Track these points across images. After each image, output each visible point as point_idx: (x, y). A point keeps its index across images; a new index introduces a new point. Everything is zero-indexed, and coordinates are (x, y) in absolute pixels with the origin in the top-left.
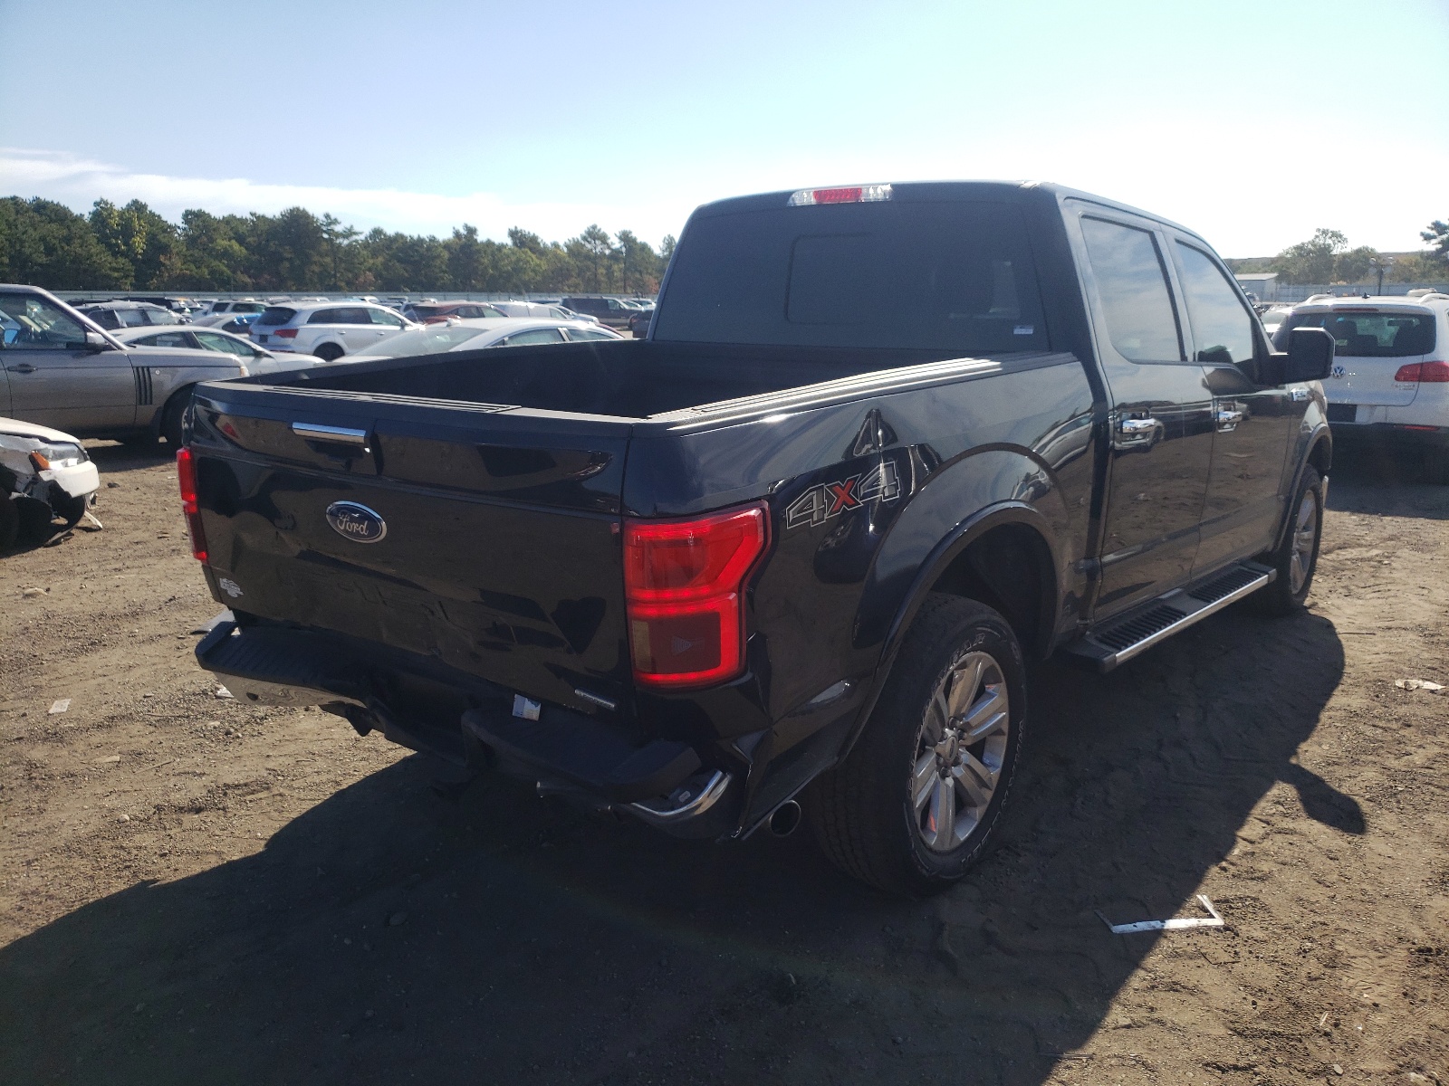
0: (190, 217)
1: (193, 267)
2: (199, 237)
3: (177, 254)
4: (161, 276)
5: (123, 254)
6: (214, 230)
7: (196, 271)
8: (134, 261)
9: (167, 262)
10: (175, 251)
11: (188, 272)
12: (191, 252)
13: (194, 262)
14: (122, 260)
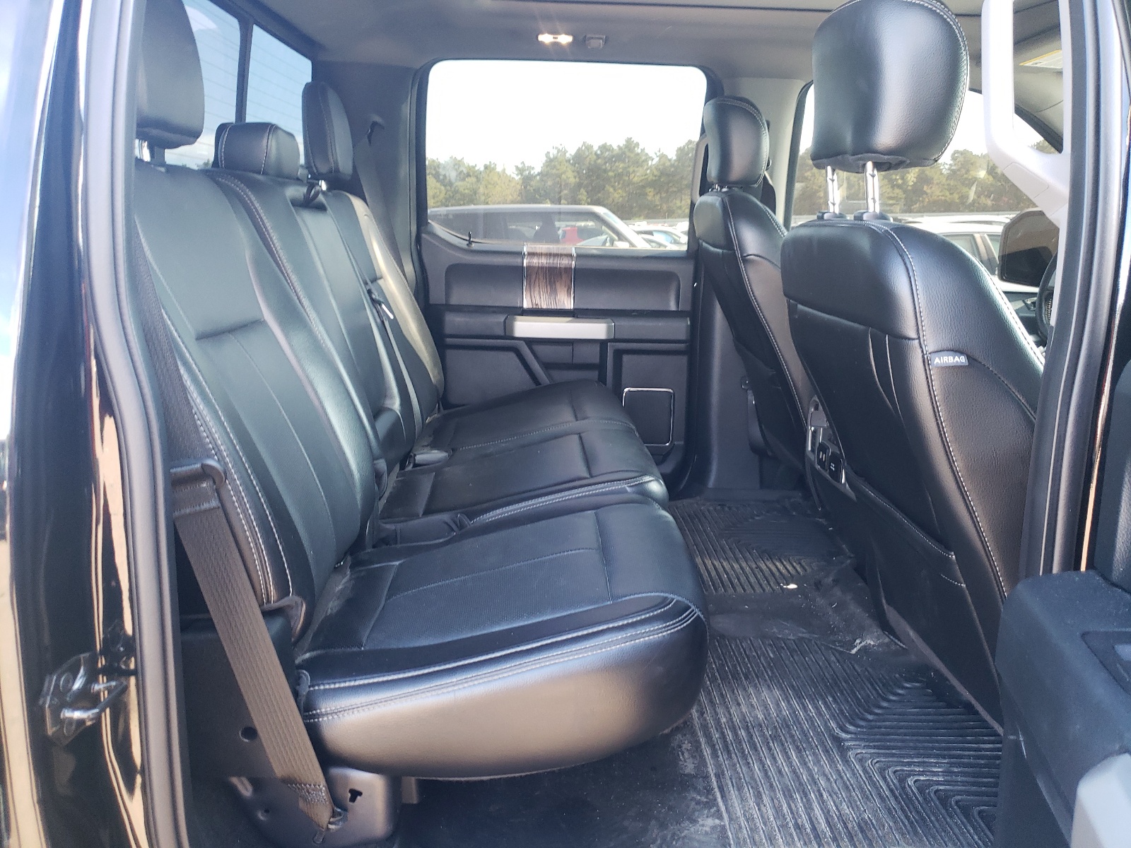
0: (956, 155)
1: (947, 193)
2: (959, 170)
3: (937, 184)
4: (923, 202)
5: (899, 186)
6: (972, 164)
7: (949, 196)
8: (905, 192)
9: (929, 191)
10: (935, 182)
11: (943, 198)
12: (948, 182)
13: (949, 190)
14: (897, 191)
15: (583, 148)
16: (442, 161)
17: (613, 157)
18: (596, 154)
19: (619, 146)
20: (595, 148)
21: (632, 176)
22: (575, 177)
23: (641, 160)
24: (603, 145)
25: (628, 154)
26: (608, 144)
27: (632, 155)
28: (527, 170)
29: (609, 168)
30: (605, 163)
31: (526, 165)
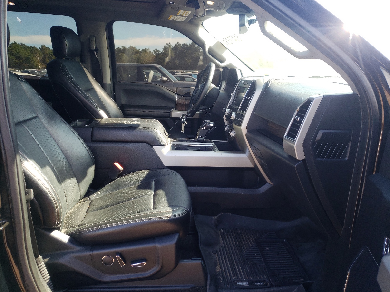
15: (177, 45)
16: (127, 47)
17: (187, 48)
18: (182, 47)
19: (189, 44)
20: (182, 44)
21: (194, 55)
22: (174, 55)
23: (197, 49)
24: (184, 44)
25: (193, 47)
26: (186, 43)
27: (194, 48)
28: (158, 52)
29: (186, 52)
30: (185, 50)
31: (157, 50)
